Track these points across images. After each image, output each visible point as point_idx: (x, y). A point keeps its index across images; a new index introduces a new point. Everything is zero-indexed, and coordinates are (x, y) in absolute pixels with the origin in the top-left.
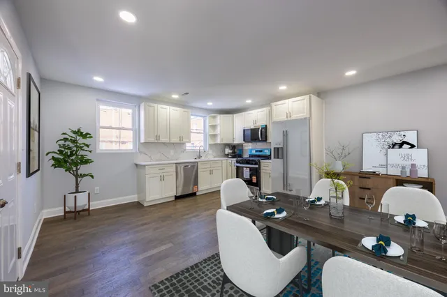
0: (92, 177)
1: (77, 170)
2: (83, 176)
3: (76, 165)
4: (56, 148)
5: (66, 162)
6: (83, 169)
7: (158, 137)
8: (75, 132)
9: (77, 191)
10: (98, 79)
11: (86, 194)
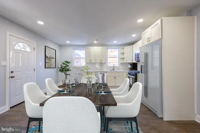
0: (70, 75)
1: (66, 73)
2: (67, 75)
3: (66, 71)
4: (60, 67)
5: (63, 70)
6: (68, 73)
7: (90, 61)
8: (65, 62)
9: (66, 79)
10: (68, 42)
11: (68, 80)
